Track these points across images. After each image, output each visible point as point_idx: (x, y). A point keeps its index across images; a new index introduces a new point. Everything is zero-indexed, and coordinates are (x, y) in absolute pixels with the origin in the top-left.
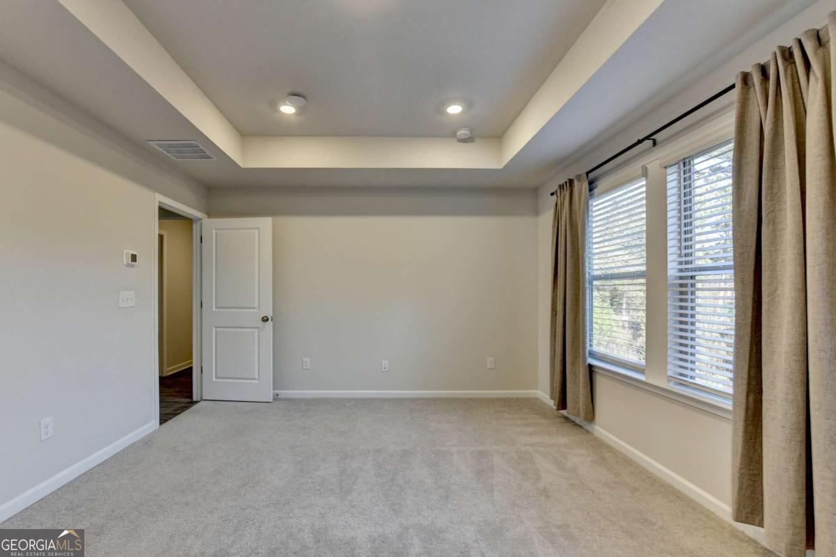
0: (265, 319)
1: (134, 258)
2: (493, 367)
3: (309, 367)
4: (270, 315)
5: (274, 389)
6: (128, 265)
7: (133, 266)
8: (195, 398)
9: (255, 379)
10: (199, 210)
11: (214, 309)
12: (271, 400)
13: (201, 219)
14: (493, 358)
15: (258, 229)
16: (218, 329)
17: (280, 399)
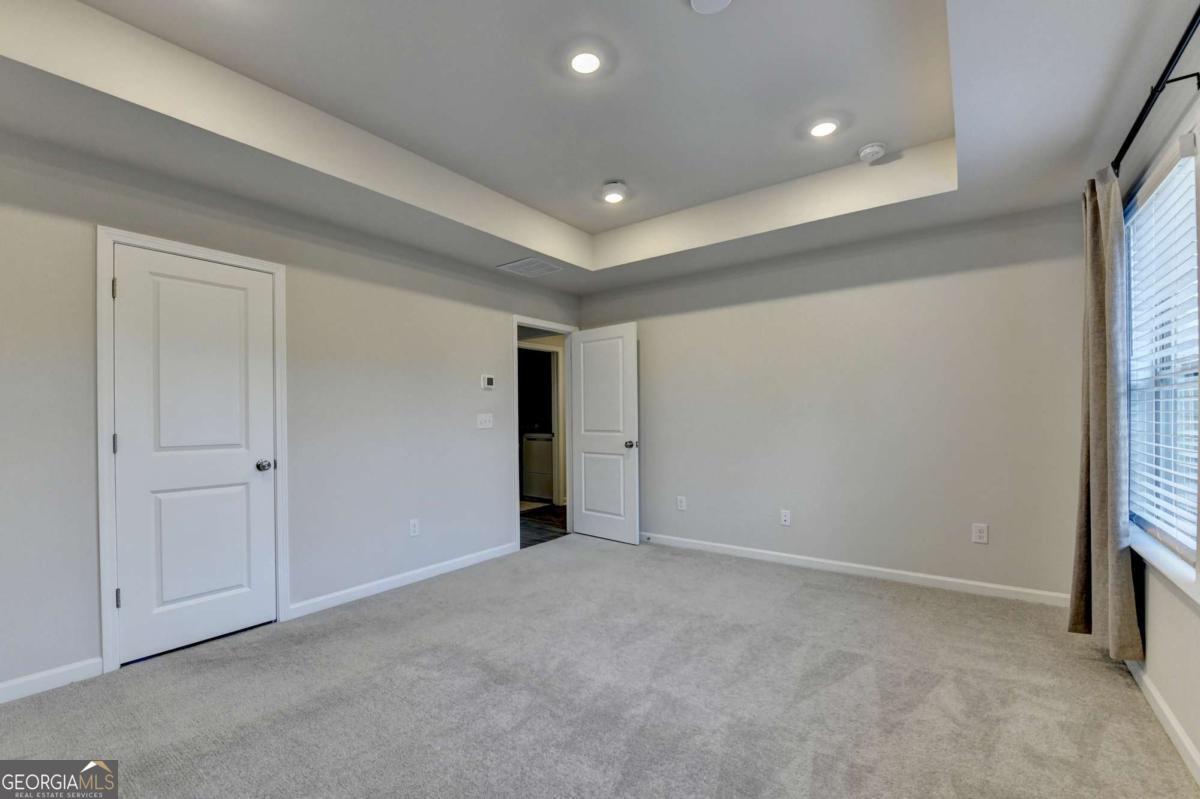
0: (629, 445)
1: (490, 382)
2: (985, 540)
3: (684, 508)
4: (635, 440)
5: (640, 530)
6: (485, 389)
7: (490, 389)
8: (568, 530)
9: (619, 515)
10: (567, 324)
11: (583, 432)
12: (638, 543)
13: (570, 333)
14: (984, 526)
15: (622, 337)
16: (588, 455)
17: (651, 544)
